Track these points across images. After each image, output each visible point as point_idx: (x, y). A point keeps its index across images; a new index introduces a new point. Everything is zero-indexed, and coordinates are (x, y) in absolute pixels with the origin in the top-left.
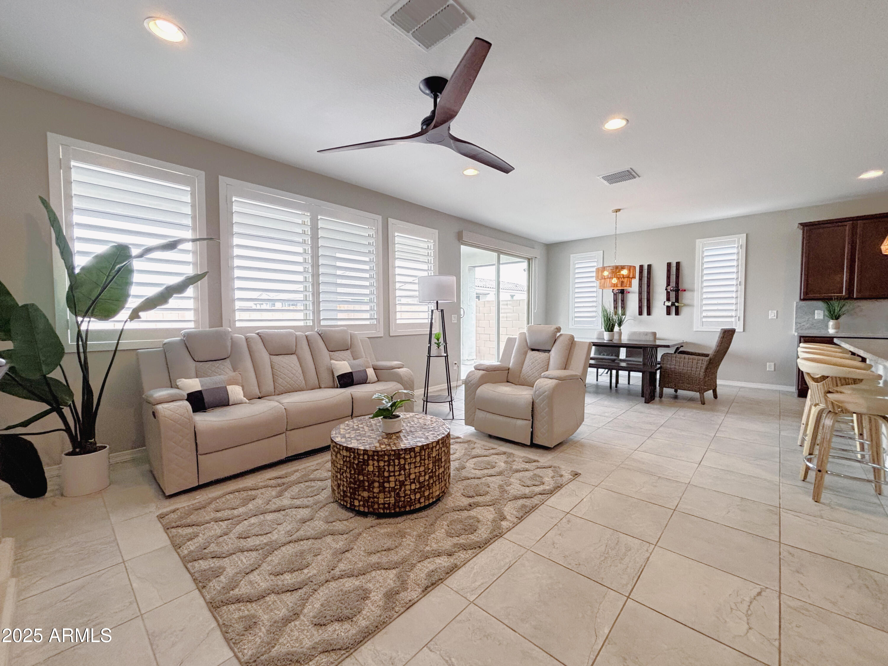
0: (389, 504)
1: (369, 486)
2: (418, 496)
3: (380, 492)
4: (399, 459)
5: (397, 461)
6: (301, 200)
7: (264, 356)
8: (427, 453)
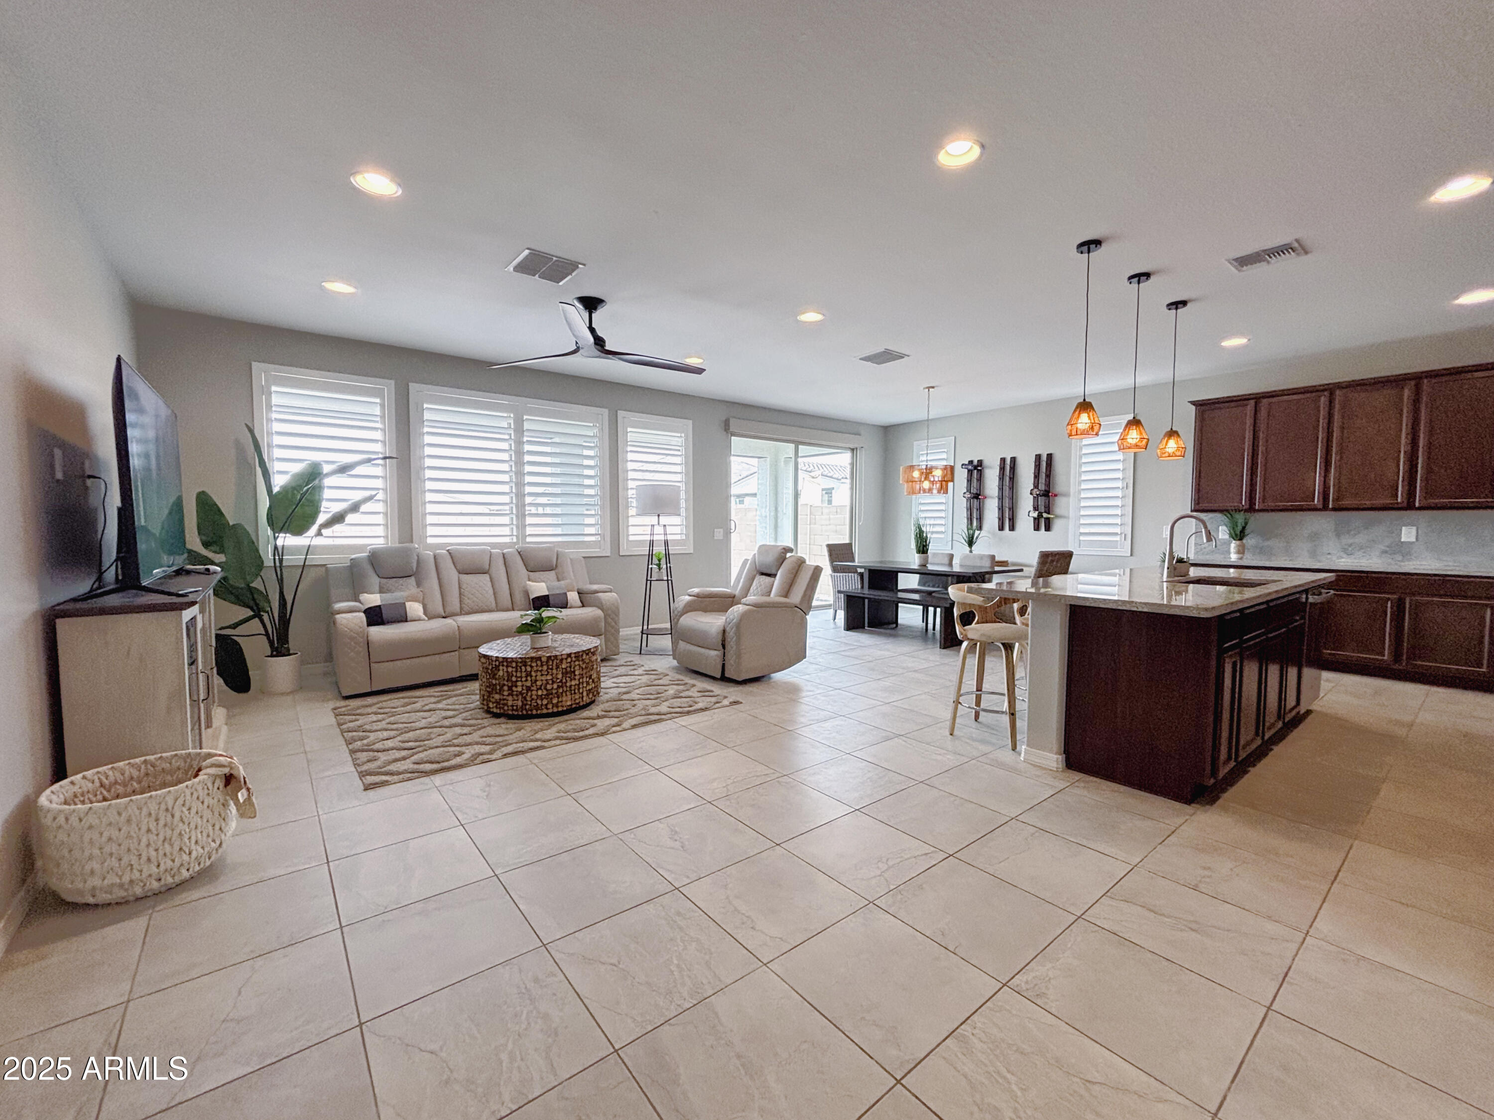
0: (517, 706)
1: (500, 690)
2: (545, 702)
3: (508, 695)
4: (525, 666)
5: (523, 668)
6: (504, 400)
7: (451, 574)
8: (555, 663)
